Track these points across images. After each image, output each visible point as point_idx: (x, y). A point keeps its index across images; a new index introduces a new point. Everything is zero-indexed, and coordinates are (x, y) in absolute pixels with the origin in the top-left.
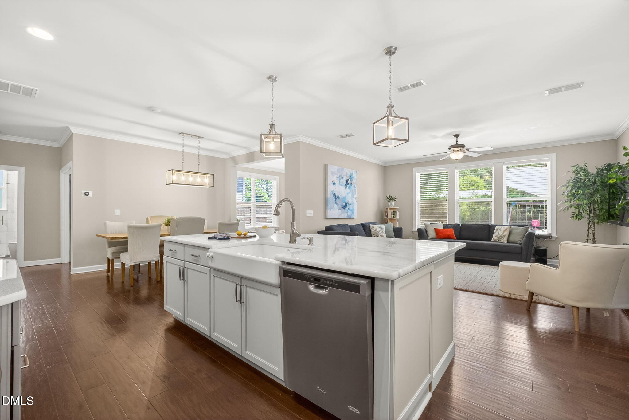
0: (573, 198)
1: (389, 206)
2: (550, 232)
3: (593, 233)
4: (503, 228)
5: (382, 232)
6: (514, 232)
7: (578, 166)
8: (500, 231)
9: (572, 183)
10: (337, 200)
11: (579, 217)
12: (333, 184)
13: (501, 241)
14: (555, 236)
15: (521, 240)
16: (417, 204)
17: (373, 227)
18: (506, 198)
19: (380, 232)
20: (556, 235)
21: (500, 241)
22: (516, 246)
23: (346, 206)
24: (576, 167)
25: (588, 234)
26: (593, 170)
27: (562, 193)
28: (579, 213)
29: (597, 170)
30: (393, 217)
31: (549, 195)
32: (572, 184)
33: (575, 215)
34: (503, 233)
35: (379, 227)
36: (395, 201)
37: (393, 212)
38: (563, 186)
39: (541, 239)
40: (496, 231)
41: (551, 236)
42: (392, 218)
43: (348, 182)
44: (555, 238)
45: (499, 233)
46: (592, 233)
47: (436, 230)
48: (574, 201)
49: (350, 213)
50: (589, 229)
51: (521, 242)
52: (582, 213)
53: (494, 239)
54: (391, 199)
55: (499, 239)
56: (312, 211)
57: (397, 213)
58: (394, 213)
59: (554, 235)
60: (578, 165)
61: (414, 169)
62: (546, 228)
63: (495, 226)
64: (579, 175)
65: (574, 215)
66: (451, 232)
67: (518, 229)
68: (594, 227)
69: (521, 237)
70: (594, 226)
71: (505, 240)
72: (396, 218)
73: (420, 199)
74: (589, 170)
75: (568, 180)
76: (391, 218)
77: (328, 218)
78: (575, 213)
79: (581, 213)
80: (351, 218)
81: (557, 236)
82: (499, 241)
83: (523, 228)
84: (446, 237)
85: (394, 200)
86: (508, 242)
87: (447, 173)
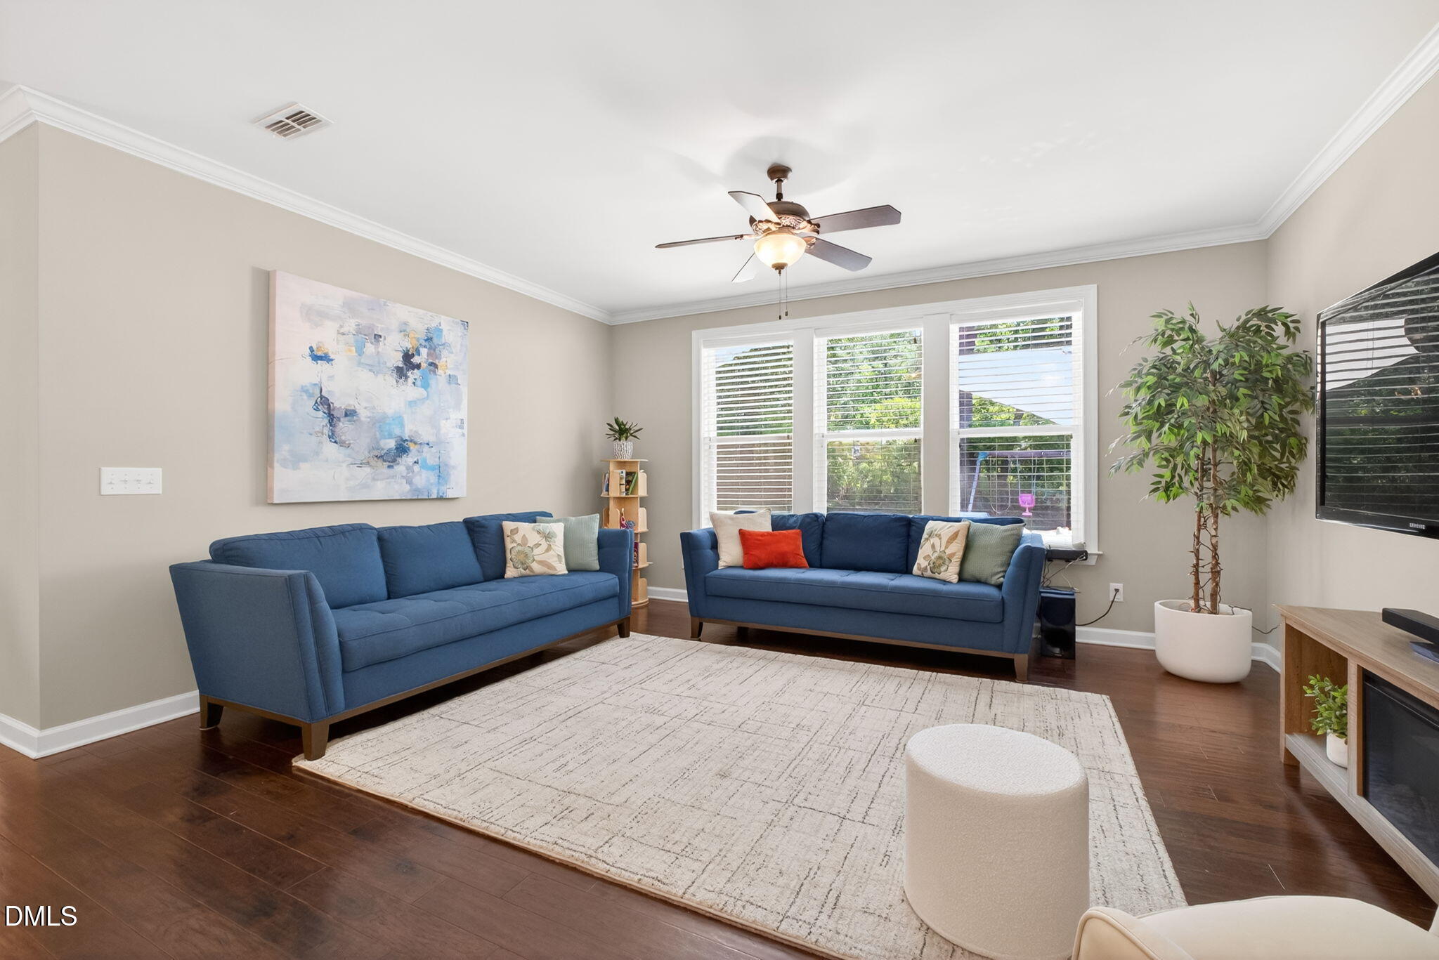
0: (1157, 425)
1: (614, 455)
2: (1082, 540)
3: (1213, 546)
4: (946, 529)
5: (549, 549)
6: (980, 542)
7: (1170, 315)
8: (937, 539)
9: (1153, 374)
10: (344, 426)
11: (1174, 490)
12: (316, 358)
13: (939, 574)
14: (1096, 552)
15: (1001, 572)
16: (704, 448)
17: (515, 531)
18: (957, 431)
19: (536, 551)
20: (1099, 551)
21: (936, 576)
22: (987, 596)
23: (402, 449)
24: (1165, 317)
25: (1198, 550)
26: (1211, 333)
27: (1122, 410)
28: (1173, 477)
29: (1221, 334)
30: (627, 490)
31: (1079, 421)
32: (1151, 377)
33: (1163, 484)
34: (946, 547)
35: (539, 532)
36: (636, 437)
37: (624, 475)
38: (1123, 386)
39: (1055, 562)
40: (927, 539)
41: (1086, 552)
42: (624, 495)
43: (416, 360)
44: (1096, 557)
45: (933, 546)
46: (1211, 547)
47: (744, 536)
48: (1160, 435)
49: (423, 479)
50: (1199, 530)
51: (1002, 579)
52: (1183, 476)
53: (919, 569)
54: (622, 431)
55: (935, 567)
56: (161, 469)
57: (642, 477)
58: (630, 478)
59: (1092, 549)
60: (1173, 314)
61: (695, 334)
62: (1068, 525)
63: (926, 520)
64: (1168, 351)
65: (1160, 482)
66: (793, 542)
67: (991, 532)
68: (1215, 527)
69: (1003, 559)
70: (1216, 522)
71: (951, 573)
72: (637, 494)
73: (714, 434)
74: (1202, 329)
75: (1135, 369)
76: (618, 495)
77: (275, 502)
78: (1161, 476)
79: (1179, 475)
80: (435, 496)
81: (1101, 553)
82: (933, 575)
83: (1006, 531)
84: (775, 563)
85: (631, 435)
86: (962, 579)
87: (791, 349)
